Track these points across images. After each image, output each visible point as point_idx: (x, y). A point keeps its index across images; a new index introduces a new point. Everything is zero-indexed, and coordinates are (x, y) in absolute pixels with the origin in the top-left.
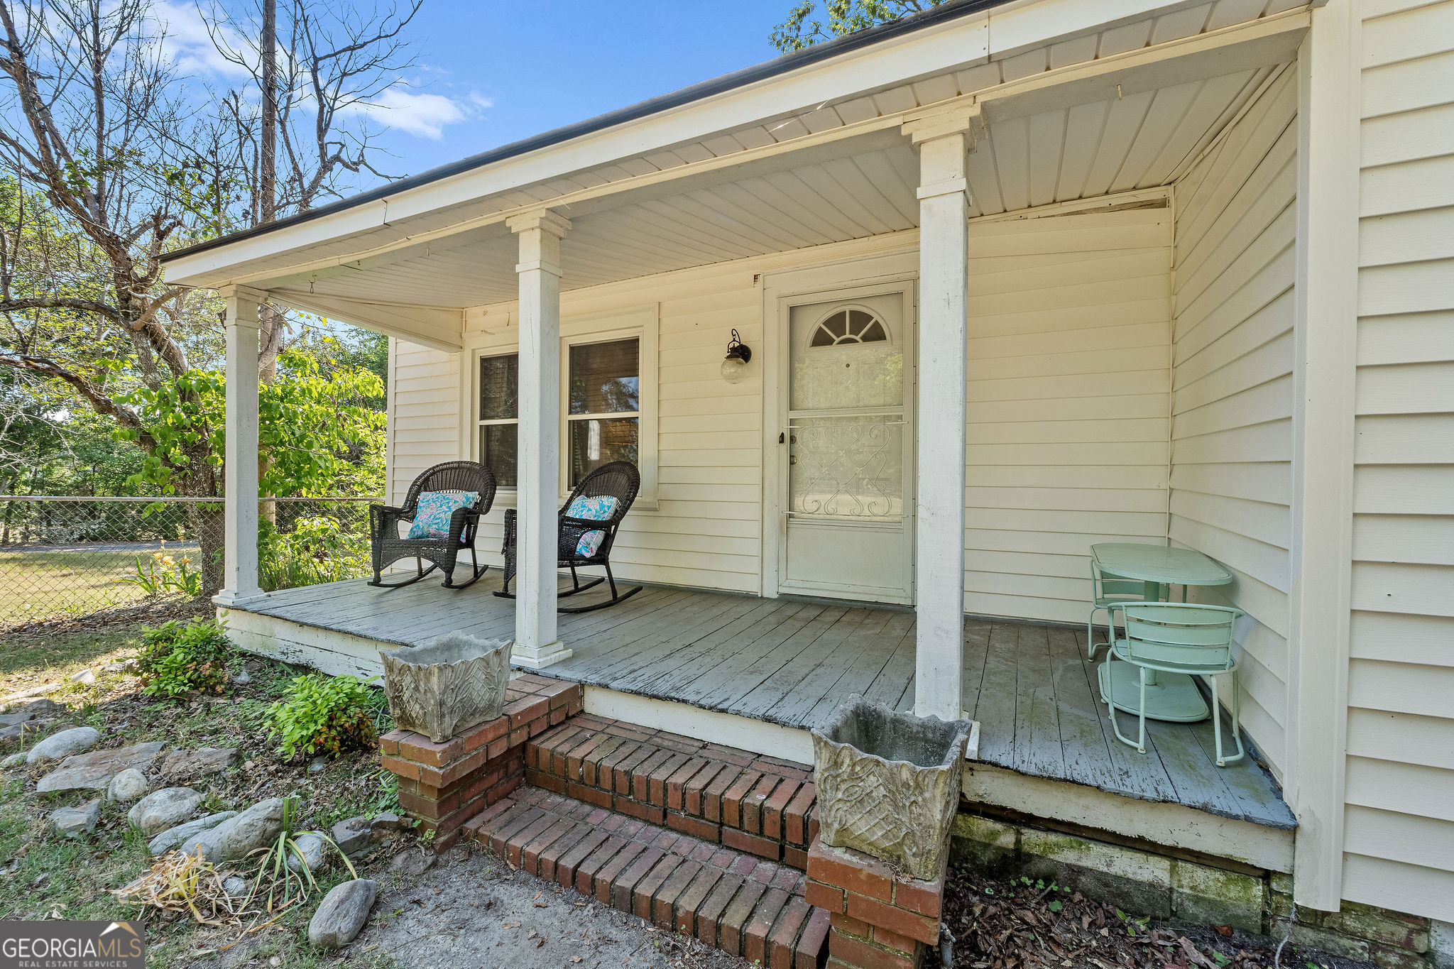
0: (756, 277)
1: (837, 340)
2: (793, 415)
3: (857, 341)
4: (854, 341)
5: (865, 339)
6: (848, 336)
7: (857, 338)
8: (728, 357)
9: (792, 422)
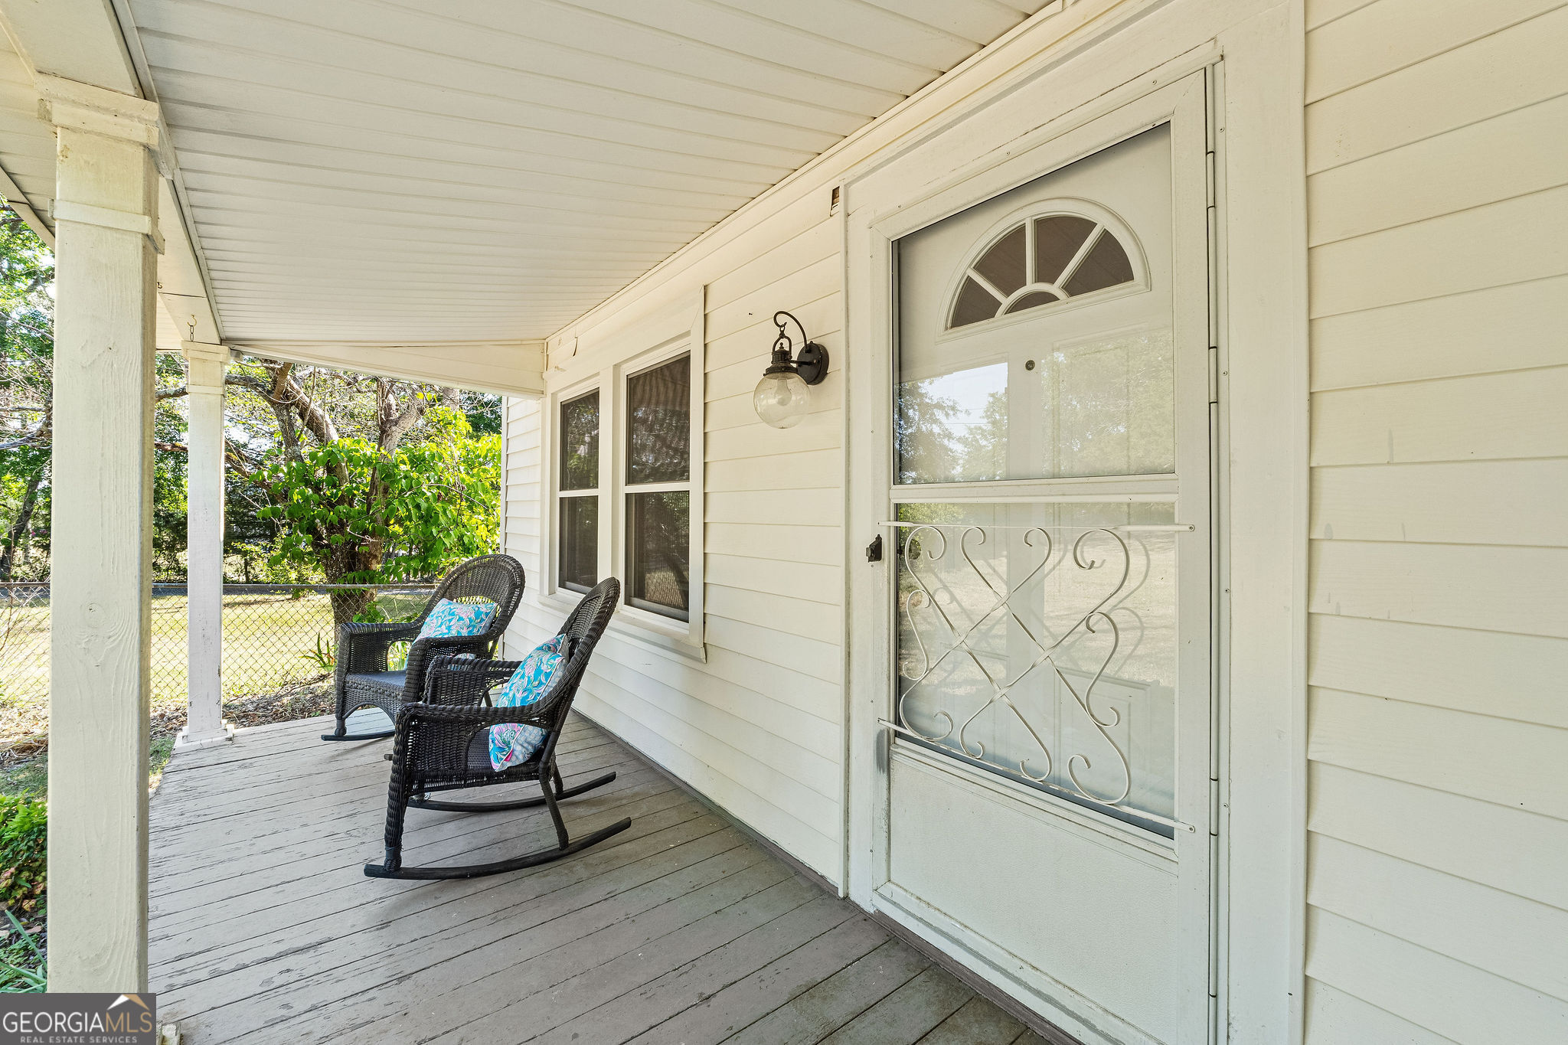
0: (835, 193)
1: (1006, 302)
2: (904, 494)
3: (1054, 298)
4: (1049, 298)
5: (1073, 288)
6: (1031, 286)
7: (1055, 289)
8: (770, 371)
9: (899, 511)
